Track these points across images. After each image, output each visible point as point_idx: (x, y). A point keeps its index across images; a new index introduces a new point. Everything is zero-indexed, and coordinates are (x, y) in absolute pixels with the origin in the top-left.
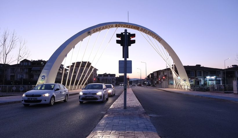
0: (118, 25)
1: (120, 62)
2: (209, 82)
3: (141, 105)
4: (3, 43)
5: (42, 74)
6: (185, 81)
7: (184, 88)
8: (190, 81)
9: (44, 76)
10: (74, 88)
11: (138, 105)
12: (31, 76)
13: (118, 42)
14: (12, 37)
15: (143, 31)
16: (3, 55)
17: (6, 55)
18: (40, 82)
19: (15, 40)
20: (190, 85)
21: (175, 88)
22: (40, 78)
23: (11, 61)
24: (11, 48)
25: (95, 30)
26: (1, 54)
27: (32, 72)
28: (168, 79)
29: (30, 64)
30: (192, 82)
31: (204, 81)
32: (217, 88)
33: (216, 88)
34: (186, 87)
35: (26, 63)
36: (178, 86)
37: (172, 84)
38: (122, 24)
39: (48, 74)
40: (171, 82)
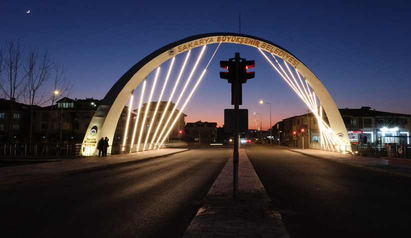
0: (221, 39)
1: (227, 112)
2: (386, 138)
3: (264, 189)
4: (28, 71)
5: (92, 125)
6: (341, 137)
7: (340, 150)
8: (350, 136)
9: (95, 128)
10: (146, 148)
11: (259, 188)
12: (76, 126)
13: (223, 75)
14: (43, 62)
15: (266, 47)
16: (29, 92)
17: (34, 91)
18: (89, 137)
19: (48, 65)
20: (351, 143)
21: (323, 150)
22: (89, 131)
23: (42, 102)
24: (41, 80)
25: (182, 48)
26: (26, 90)
27: (76, 119)
28: (310, 132)
29: (72, 106)
30: (353, 138)
31: (376, 136)
32: (403, 152)
33: (401, 152)
34: (343, 149)
35: (67, 104)
36: (329, 145)
37: (317, 141)
38: (229, 37)
39: (102, 123)
40: (315, 138)
